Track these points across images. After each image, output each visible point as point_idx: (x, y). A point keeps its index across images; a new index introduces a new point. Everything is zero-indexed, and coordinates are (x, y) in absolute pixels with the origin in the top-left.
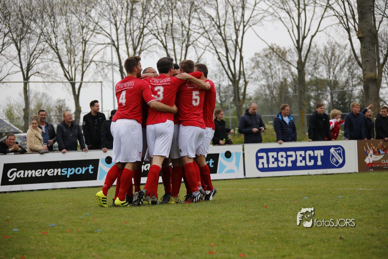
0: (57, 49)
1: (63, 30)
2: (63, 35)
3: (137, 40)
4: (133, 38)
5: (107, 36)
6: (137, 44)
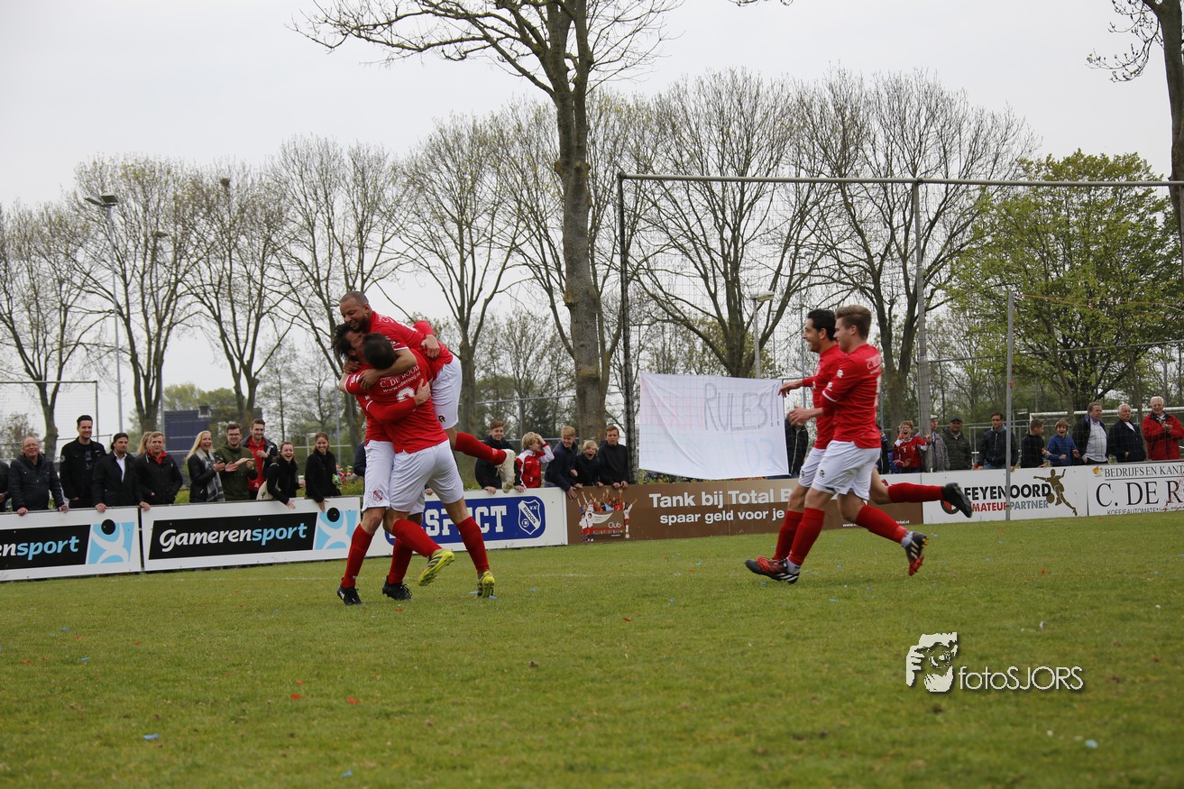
3: (165, 304)
4: (158, 302)
5: (107, 298)
6: (163, 311)
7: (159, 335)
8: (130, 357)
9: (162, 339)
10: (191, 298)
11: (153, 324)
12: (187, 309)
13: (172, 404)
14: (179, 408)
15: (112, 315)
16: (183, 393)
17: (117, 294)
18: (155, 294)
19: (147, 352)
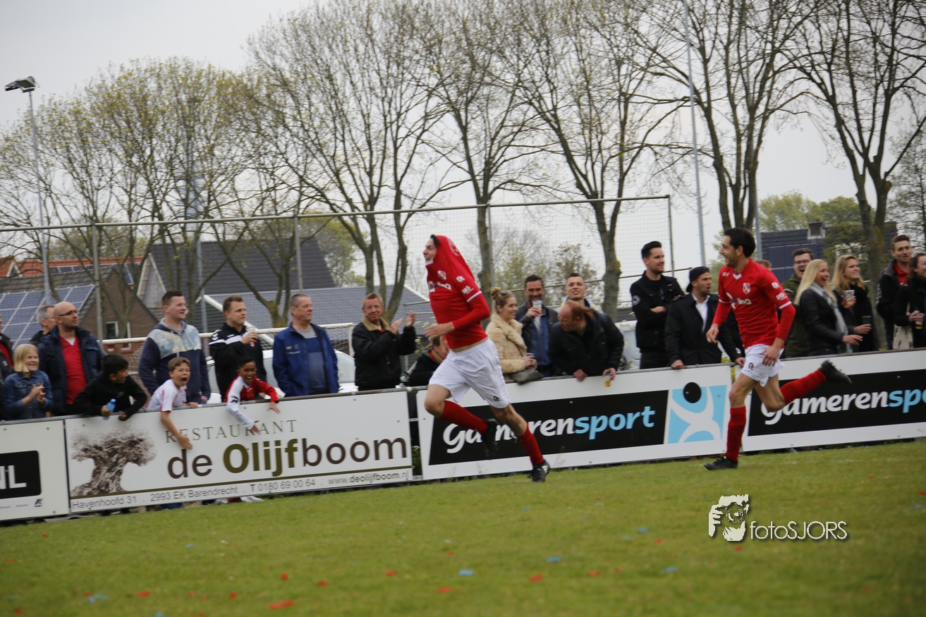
0: (557, 122)
1: (570, 71)
2: (571, 85)
3: (758, 85)
4: (748, 82)
5: (680, 81)
6: (756, 95)
7: (751, 128)
8: (712, 160)
9: (756, 134)
10: (793, 74)
12: (789, 89)
13: (771, 223)
14: (781, 227)
15: (688, 103)
16: (786, 206)
17: (694, 76)
18: (745, 70)
19: (735, 152)
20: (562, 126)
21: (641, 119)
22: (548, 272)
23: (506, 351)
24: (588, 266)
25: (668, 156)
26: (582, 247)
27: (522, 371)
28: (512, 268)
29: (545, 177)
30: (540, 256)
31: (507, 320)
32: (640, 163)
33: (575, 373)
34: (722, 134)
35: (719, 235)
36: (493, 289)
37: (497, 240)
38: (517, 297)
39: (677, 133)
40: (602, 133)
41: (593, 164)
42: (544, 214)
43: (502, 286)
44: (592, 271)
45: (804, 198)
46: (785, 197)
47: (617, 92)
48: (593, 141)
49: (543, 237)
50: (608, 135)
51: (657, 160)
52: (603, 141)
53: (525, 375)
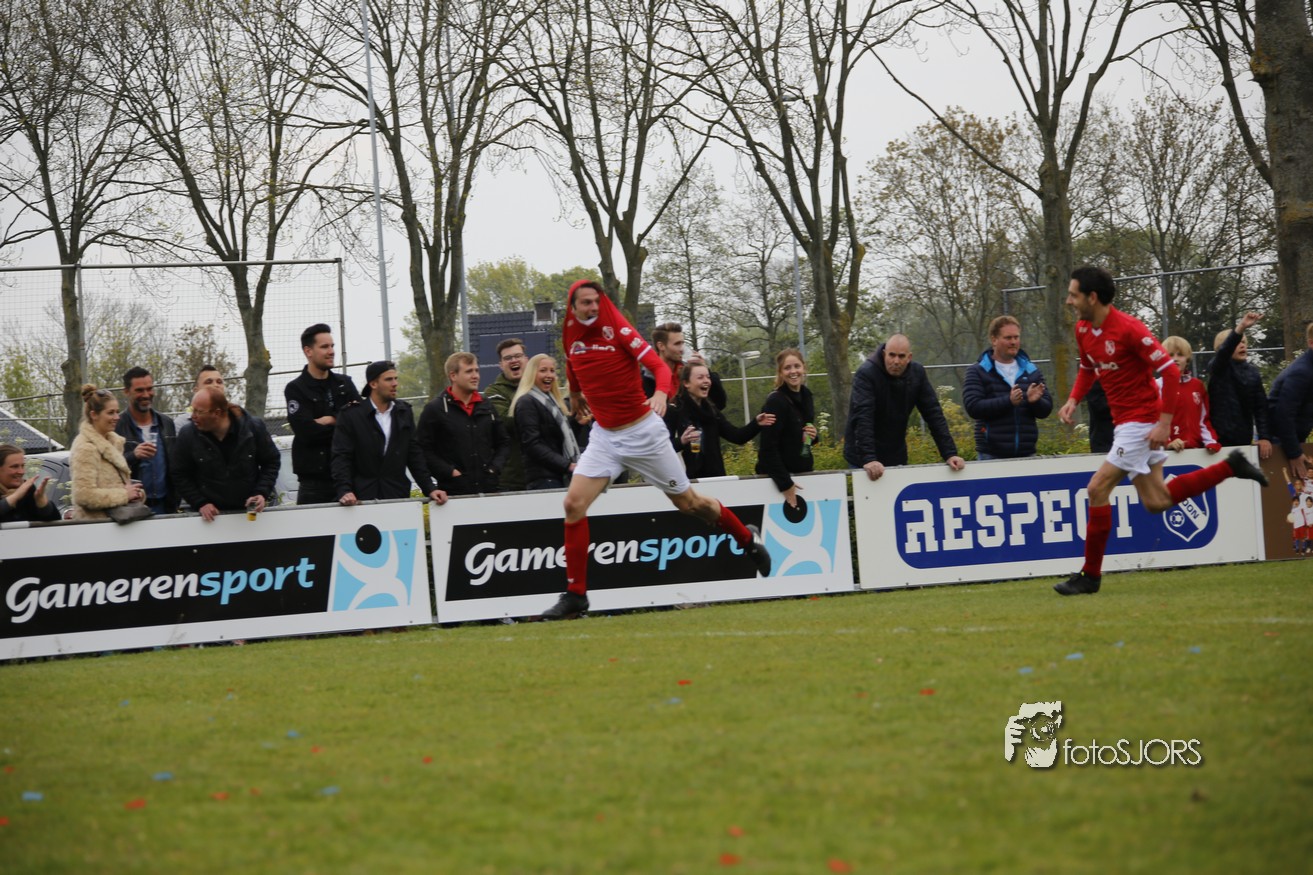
0: (180, 149)
1: (199, 77)
2: (200, 98)
3: (465, 107)
4: (452, 102)
5: (356, 97)
6: (463, 121)
7: (455, 166)
8: (401, 211)
9: (462, 175)
10: (514, 93)
11: (443, 146)
13: (482, 302)
14: (497, 308)
15: (368, 129)
16: (504, 279)
17: (375, 90)
18: (446, 86)
19: (432, 200)
20: (187, 156)
21: (301, 149)
22: (165, 364)
23: (101, 476)
24: (223, 356)
25: (337, 204)
26: (215, 329)
27: (125, 505)
28: (113, 356)
29: (162, 228)
30: (155, 340)
31: (105, 434)
32: (298, 212)
33: (202, 509)
34: (415, 175)
35: (410, 317)
36: (84, 386)
37: (91, 316)
38: (119, 399)
39: (352, 172)
40: (245, 168)
41: (231, 212)
42: (160, 281)
43: (98, 383)
44: (229, 364)
45: (529, 267)
46: (502, 265)
47: (266, 110)
48: (231, 178)
49: (159, 313)
50: (253, 170)
51: (322, 208)
52: (246, 179)
53: (128, 512)
